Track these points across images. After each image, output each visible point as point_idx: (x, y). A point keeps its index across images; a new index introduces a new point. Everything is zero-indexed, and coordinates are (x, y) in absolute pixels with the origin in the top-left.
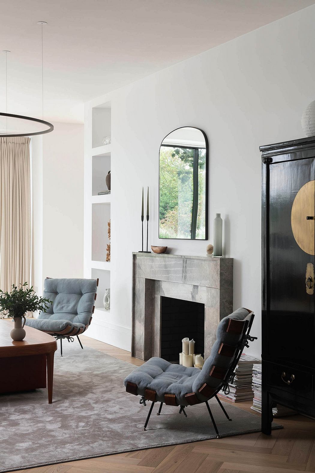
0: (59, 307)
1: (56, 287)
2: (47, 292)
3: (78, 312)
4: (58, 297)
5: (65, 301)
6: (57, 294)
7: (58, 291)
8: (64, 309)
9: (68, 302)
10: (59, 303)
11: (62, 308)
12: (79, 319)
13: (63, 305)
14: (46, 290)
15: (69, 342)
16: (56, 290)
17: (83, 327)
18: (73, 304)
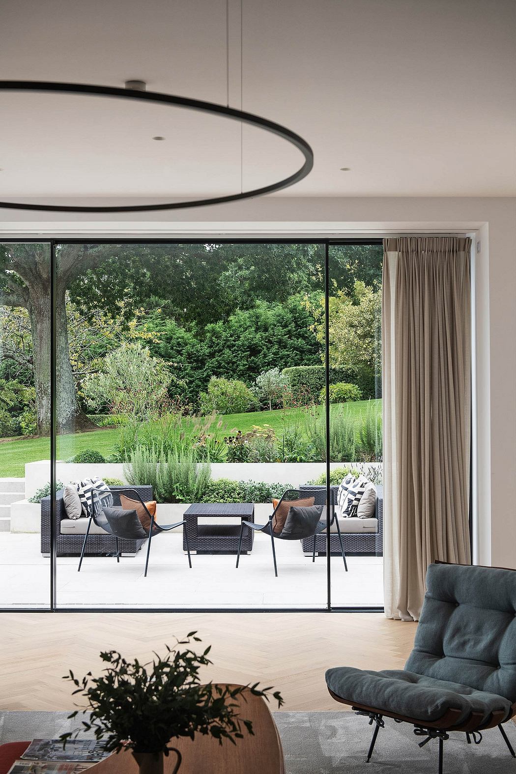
0: (456, 642)
1: (453, 587)
2: (433, 598)
3: (501, 662)
4: (456, 615)
5: (472, 627)
6: (457, 605)
7: (457, 597)
8: (468, 648)
9: (479, 629)
10: (457, 631)
11: (463, 644)
12: (499, 680)
13: (467, 637)
14: (430, 592)
15: (469, 742)
16: (453, 594)
17: (503, 709)
18: (489, 637)
